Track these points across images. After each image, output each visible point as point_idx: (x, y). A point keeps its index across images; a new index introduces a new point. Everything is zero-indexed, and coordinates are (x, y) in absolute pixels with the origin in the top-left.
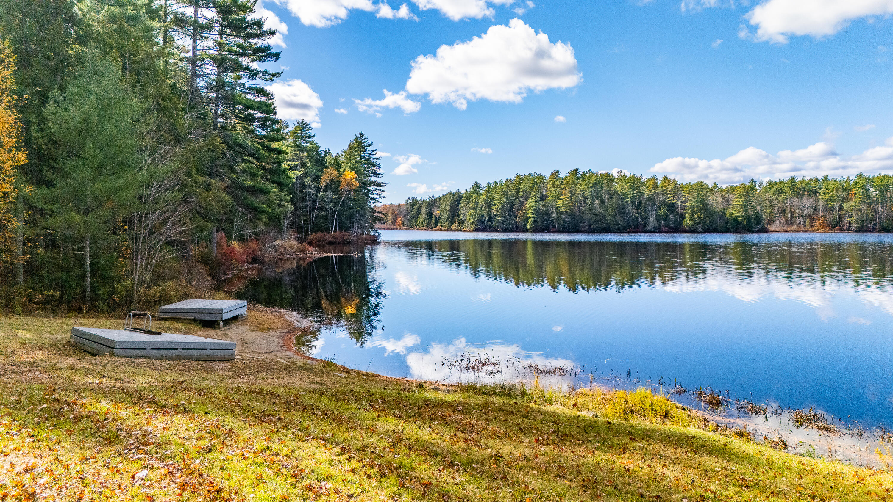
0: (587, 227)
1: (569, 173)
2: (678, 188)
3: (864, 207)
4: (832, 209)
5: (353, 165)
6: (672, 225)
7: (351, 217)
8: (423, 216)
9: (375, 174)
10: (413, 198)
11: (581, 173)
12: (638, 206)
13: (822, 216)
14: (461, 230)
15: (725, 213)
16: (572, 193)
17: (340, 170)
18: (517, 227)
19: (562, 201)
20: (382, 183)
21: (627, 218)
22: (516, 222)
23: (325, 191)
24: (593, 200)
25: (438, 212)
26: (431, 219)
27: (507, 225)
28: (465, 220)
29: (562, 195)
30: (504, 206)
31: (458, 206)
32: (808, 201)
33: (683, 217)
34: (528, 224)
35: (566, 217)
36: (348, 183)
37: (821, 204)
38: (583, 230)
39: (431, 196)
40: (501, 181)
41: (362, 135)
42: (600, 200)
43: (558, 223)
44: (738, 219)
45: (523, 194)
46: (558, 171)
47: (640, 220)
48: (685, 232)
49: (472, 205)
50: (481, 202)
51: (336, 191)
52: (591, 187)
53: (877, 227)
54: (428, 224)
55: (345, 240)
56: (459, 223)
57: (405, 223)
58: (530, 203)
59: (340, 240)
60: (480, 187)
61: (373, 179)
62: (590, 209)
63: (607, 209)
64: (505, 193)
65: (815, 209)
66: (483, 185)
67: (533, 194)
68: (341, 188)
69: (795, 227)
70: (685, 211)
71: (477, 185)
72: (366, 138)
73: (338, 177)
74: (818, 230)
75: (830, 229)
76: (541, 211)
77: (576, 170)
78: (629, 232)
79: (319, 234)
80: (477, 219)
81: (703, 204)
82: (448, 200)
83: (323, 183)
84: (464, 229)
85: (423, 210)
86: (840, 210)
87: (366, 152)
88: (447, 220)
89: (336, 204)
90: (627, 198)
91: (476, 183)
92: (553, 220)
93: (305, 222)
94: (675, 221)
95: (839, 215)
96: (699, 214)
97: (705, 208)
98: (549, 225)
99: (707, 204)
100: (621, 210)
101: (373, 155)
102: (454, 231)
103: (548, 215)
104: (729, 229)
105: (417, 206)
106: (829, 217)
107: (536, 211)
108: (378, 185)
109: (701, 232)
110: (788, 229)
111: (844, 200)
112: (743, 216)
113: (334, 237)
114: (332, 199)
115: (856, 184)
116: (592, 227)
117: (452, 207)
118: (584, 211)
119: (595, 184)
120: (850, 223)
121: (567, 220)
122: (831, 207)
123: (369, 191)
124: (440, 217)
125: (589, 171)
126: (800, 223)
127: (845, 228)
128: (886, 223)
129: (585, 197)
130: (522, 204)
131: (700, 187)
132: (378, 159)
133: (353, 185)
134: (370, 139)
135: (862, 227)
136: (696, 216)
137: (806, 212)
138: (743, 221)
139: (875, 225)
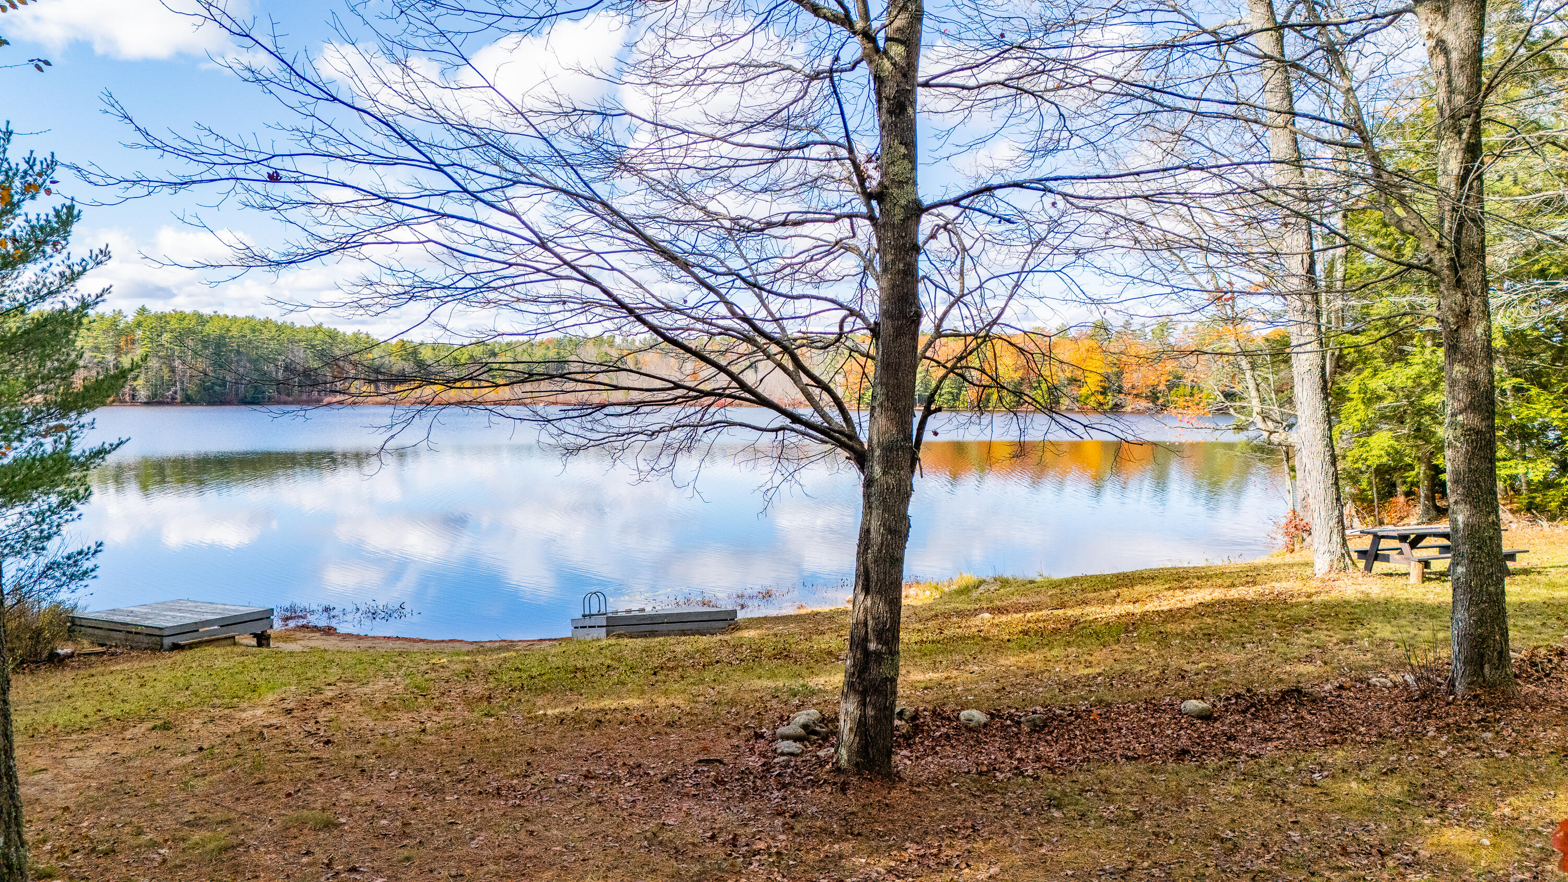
3: (155, 364)
53: (178, 397)
120: (134, 389)
127: (127, 398)
128: (192, 389)
135: (155, 395)
139: (175, 393)
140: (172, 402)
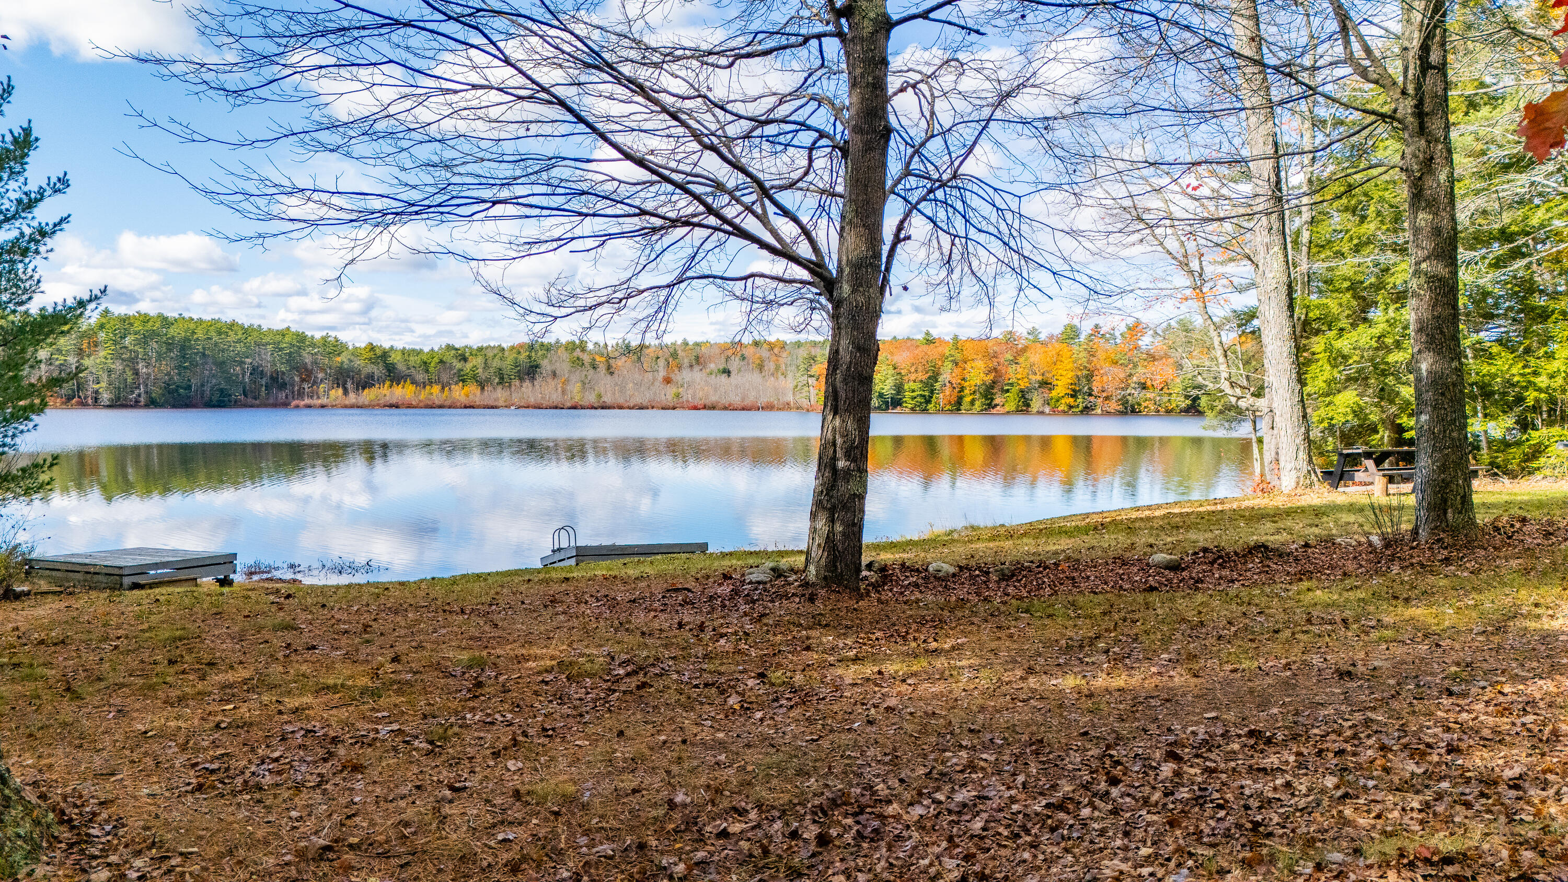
3: (118, 366)
53: (142, 400)
75: (62, 403)
120: (97, 392)
127: (90, 401)
128: (156, 392)
135: (118, 399)
139: (139, 395)
140: (136, 405)
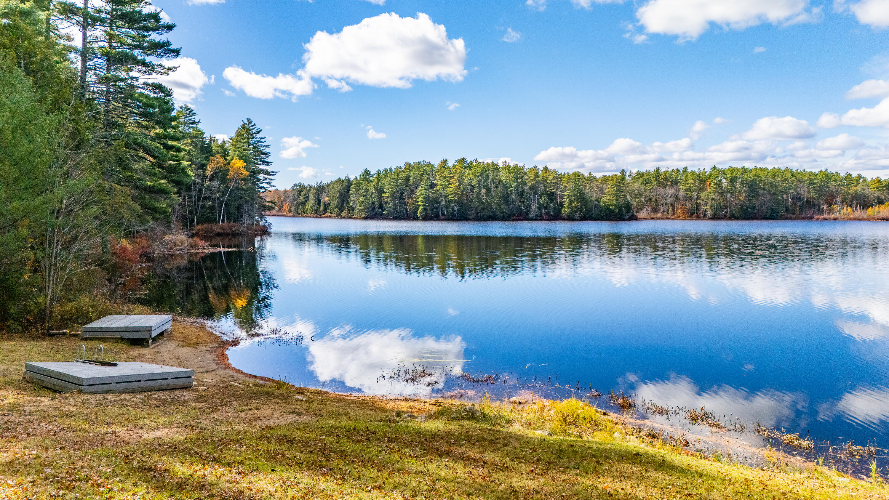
0: (475, 215)
1: (456, 162)
2: (558, 177)
3: (717, 197)
4: (691, 198)
5: (241, 153)
6: (552, 213)
7: (239, 208)
8: (311, 202)
9: (264, 162)
10: (300, 183)
11: (468, 162)
12: (521, 195)
13: (682, 205)
14: (350, 218)
15: (599, 202)
16: (460, 182)
17: (228, 158)
18: (407, 214)
19: (451, 189)
20: (272, 172)
21: (511, 206)
22: (406, 210)
23: (211, 179)
24: (480, 188)
25: (327, 199)
26: (320, 206)
27: (398, 212)
28: (355, 207)
29: (451, 184)
30: (394, 193)
31: (348, 192)
32: (670, 191)
33: (561, 205)
34: (418, 212)
35: (455, 205)
36: (237, 171)
37: (682, 193)
38: (471, 217)
39: (319, 183)
40: (391, 168)
41: (250, 122)
42: (486, 189)
43: (447, 211)
44: (611, 207)
45: (413, 182)
46: (446, 160)
47: (523, 208)
48: (563, 219)
49: (362, 192)
50: (371, 189)
51: (224, 180)
52: (478, 176)
53: (728, 215)
54: (316, 210)
55: (233, 231)
56: (349, 210)
57: (292, 209)
58: (420, 191)
59: (229, 231)
60: (369, 174)
61: (262, 167)
62: (477, 197)
63: (493, 198)
64: (395, 181)
65: (677, 198)
66: (373, 172)
67: (423, 182)
68: (229, 177)
69: (659, 215)
70: (564, 200)
71: (367, 172)
72: (254, 125)
73: (226, 165)
74: (679, 217)
75: (689, 217)
76: (431, 199)
77: (464, 159)
78: (514, 220)
79: (206, 225)
80: (367, 206)
81: (580, 193)
82: (338, 187)
83: (209, 172)
84: (355, 216)
85: (311, 197)
86: (697, 199)
87: (254, 139)
88: (336, 207)
89: (224, 194)
90: (512, 187)
91: (366, 169)
92: (442, 208)
93: (190, 212)
94: (555, 209)
95: (697, 203)
96: (576, 203)
97: (581, 197)
98: (439, 212)
99: (584, 193)
100: (506, 198)
101: (262, 142)
102: (344, 218)
103: (438, 203)
104: (602, 217)
105: (304, 192)
106: (688, 205)
107: (426, 199)
108: (267, 173)
109: (578, 220)
110: (654, 216)
111: (701, 190)
112: (615, 205)
113: (221, 228)
114: (219, 188)
115: (711, 175)
116: (479, 215)
117: (341, 194)
118: (471, 199)
119: (482, 174)
120: (705, 211)
121: (456, 208)
122: (690, 197)
123: (259, 180)
124: (329, 204)
125: (476, 160)
126: (664, 211)
128: (736, 210)
129: (472, 186)
130: (412, 191)
131: (577, 176)
132: (267, 146)
133: (242, 174)
134: (258, 126)
135: (715, 214)
136: (573, 205)
137: (669, 201)
138: (615, 209)
139: (726, 212)
140: (724, 218)
